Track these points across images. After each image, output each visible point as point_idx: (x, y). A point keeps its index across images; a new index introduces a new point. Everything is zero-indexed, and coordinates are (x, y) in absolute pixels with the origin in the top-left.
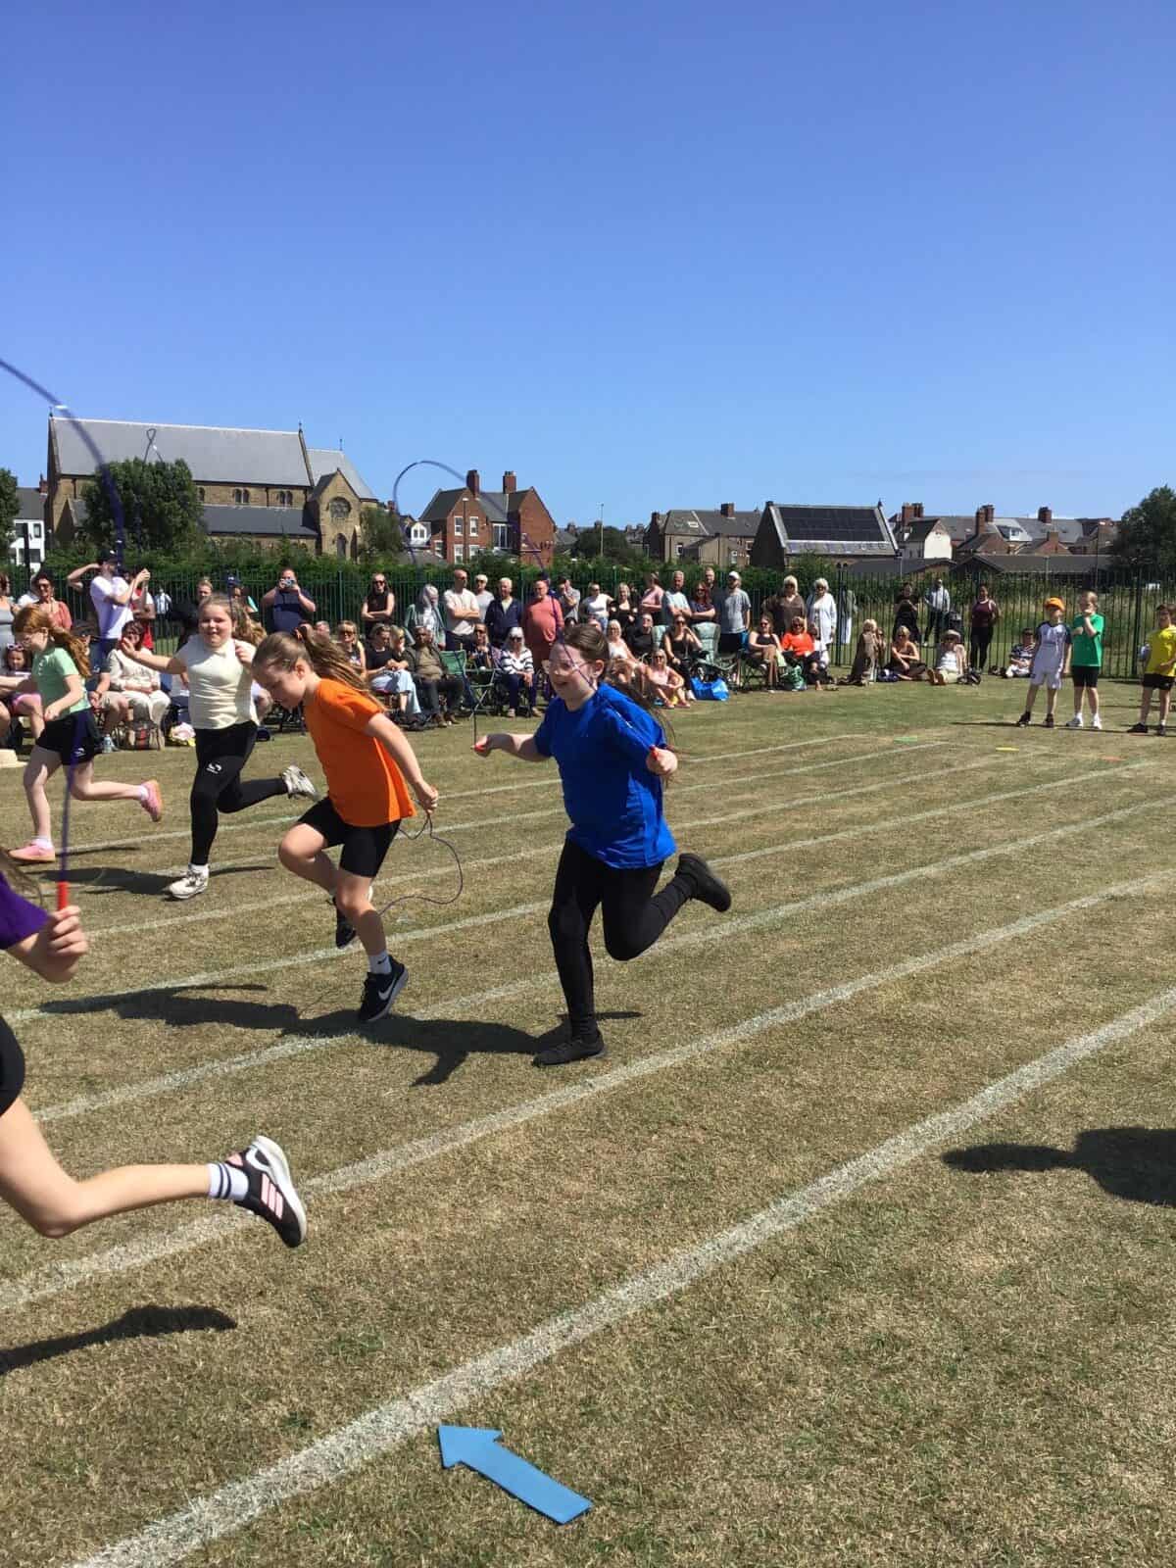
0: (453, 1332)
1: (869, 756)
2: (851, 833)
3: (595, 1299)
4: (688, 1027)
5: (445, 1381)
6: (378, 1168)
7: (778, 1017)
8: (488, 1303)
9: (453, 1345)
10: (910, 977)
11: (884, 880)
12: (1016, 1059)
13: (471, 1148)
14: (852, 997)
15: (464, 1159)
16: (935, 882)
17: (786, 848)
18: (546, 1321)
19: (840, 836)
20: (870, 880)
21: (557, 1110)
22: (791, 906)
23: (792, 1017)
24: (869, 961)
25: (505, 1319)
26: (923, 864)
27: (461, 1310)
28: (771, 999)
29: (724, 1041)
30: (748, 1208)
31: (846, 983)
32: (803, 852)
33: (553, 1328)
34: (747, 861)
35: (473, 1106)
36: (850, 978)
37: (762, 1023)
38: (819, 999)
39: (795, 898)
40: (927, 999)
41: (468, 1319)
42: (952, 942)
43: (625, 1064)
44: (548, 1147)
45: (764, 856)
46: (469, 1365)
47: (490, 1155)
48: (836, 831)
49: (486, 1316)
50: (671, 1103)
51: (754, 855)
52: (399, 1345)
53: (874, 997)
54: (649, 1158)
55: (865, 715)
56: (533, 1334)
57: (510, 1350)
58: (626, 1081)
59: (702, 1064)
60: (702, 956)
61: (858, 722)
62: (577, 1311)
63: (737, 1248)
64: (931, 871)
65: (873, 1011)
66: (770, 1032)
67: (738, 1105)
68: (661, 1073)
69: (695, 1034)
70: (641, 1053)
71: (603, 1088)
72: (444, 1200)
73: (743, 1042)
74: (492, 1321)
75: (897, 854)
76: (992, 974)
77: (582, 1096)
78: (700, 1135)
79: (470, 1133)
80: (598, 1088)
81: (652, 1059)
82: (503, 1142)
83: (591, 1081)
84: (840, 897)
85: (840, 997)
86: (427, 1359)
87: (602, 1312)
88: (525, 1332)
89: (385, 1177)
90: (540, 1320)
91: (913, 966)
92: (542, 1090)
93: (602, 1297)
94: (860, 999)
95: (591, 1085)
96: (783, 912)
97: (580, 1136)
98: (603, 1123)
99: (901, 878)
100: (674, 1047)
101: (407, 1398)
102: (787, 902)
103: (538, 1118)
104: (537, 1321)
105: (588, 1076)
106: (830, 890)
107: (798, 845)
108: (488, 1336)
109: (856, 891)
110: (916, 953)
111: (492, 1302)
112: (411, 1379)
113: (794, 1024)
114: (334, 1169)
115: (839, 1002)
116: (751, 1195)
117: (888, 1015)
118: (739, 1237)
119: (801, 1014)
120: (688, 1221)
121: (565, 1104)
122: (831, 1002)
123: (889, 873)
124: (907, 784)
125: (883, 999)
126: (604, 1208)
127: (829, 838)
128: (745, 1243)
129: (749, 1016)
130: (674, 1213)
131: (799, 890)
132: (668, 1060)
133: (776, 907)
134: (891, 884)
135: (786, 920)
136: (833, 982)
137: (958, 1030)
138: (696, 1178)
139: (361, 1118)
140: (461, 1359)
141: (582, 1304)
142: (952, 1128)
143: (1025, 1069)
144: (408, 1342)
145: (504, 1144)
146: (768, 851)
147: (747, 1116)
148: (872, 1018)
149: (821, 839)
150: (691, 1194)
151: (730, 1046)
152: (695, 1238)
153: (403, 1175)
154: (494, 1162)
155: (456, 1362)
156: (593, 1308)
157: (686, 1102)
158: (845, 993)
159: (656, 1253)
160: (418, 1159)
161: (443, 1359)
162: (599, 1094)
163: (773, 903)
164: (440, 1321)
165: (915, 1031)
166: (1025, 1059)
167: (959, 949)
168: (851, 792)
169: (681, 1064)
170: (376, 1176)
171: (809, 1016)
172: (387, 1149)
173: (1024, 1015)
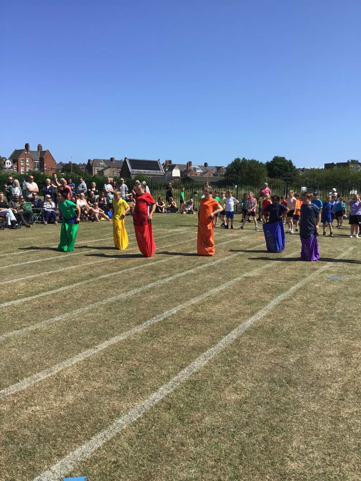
0: (63, 442)
1: (167, 236)
2: (166, 260)
3: (111, 424)
4: (126, 326)
5: (63, 461)
6: (24, 384)
7: (154, 321)
8: (74, 430)
9: (64, 447)
10: (193, 305)
11: (179, 274)
12: (229, 329)
13: (58, 374)
14: (177, 312)
15: (56, 378)
16: (194, 275)
17: (147, 265)
18: (96, 434)
19: (162, 261)
20: (175, 275)
21: (87, 358)
22: (152, 284)
23: (159, 320)
24: (180, 301)
25: (81, 435)
26: (189, 269)
27: (65, 434)
28: (151, 314)
29: (139, 329)
30: (157, 386)
31: (174, 307)
32: (152, 266)
33: (99, 436)
34: (135, 270)
35: (56, 359)
36: (175, 306)
37: (150, 323)
38: (166, 314)
39: (153, 281)
40: (199, 311)
41: (68, 437)
42: (203, 294)
43: (107, 340)
44: (86, 372)
45: (140, 268)
46: (71, 454)
47: (65, 376)
48: (161, 259)
49: (74, 435)
50: (125, 352)
51: (137, 268)
52: (43, 450)
53: (183, 312)
54: (121, 372)
55: (163, 223)
56: (92, 440)
57: (85, 446)
58: (109, 346)
59: (133, 338)
60: (126, 301)
61: (161, 225)
62: (106, 429)
63: (156, 400)
64: (192, 271)
65: (184, 317)
66: (153, 326)
67: (147, 351)
68: (120, 342)
69: (130, 328)
70: (113, 336)
71: (101, 349)
72: (52, 394)
73: (145, 329)
74: (77, 437)
75: (181, 266)
76: (217, 302)
77: (94, 352)
78: (137, 363)
79: (57, 369)
80: (100, 349)
81: (116, 337)
82: (69, 371)
83: (97, 347)
84: (167, 280)
85: (173, 313)
86: (55, 454)
87: (114, 429)
88: (89, 439)
89: (28, 387)
90: (94, 434)
91: (194, 301)
92: (80, 351)
93: (114, 423)
94: (180, 313)
95: (97, 348)
96: (150, 286)
97: (95, 366)
98: (103, 361)
99: (184, 274)
100: (123, 333)
101: (50, 469)
102: (151, 283)
103: (80, 361)
104: (93, 435)
105: (96, 345)
106: (163, 278)
107: (150, 264)
108: (76, 442)
109: (171, 278)
110: (193, 297)
111: (75, 429)
112: (51, 462)
113: (160, 322)
114: (8, 386)
115: (173, 314)
116: (157, 381)
117: (189, 317)
118: (156, 397)
119: (162, 319)
120: (138, 393)
121: (89, 355)
122: (170, 314)
123: (179, 272)
124: (179, 244)
125: (187, 312)
126: (109, 391)
127: (159, 262)
128: (158, 398)
129: (146, 320)
130: (133, 391)
131: (153, 278)
132: (121, 338)
133: (147, 284)
134: (181, 276)
135: (151, 289)
136: (170, 308)
137: (211, 321)
138: (138, 377)
139: (16, 367)
140: (68, 452)
141: (107, 426)
142: (215, 353)
143: (233, 332)
144: (47, 448)
145: (69, 372)
146: (141, 266)
147: (150, 354)
148: (184, 319)
149: (157, 262)
150: (137, 383)
151: (141, 331)
152: (141, 398)
153: (35, 386)
154: (67, 379)
155: (66, 453)
156: (111, 428)
157: (130, 351)
158: (174, 311)
159: (130, 405)
160: (39, 380)
161: (61, 453)
162: (100, 351)
163: (146, 283)
164: (57, 439)
165: (198, 322)
166: (232, 329)
167: (206, 295)
168: (163, 247)
169: (126, 339)
170: (25, 387)
171: (165, 319)
172: (27, 377)
173: (229, 315)
